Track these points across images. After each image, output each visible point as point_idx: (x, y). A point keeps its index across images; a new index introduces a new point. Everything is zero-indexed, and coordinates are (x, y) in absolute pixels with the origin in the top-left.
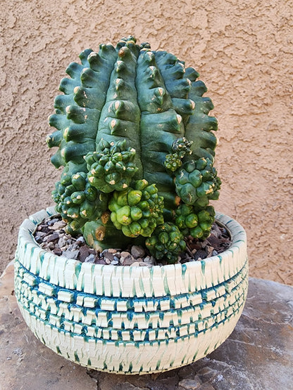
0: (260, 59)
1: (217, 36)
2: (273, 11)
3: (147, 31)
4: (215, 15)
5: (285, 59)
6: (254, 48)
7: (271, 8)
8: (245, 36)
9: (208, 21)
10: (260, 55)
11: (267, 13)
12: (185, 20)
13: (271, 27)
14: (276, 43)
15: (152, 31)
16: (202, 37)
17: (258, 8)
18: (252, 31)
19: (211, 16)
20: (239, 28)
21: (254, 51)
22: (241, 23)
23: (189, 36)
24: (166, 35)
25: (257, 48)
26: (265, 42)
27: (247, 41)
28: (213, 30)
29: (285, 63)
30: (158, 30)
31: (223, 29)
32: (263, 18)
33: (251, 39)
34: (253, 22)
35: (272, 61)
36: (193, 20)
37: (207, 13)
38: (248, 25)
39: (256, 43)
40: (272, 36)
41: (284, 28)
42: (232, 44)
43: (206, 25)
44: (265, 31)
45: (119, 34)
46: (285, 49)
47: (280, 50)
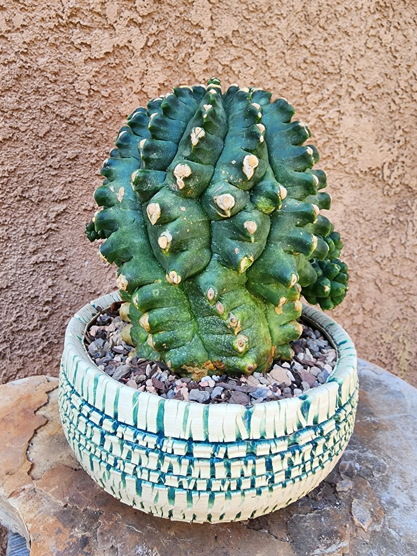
0: (269, 83)
1: (223, 43)
2: (284, 22)
3: (126, 14)
4: (220, 11)
5: (293, 87)
6: (263, 67)
7: (282, 18)
8: (254, 49)
9: (212, 19)
10: (269, 77)
11: (277, 23)
12: (182, 9)
13: (281, 43)
14: (285, 65)
15: (134, 15)
16: (204, 40)
17: (268, 14)
18: (262, 44)
19: (215, 11)
20: (248, 37)
21: (263, 72)
22: (249, 29)
23: (187, 36)
24: (155, 27)
25: (266, 68)
26: (275, 61)
27: (257, 56)
28: (218, 34)
29: (293, 92)
30: (143, 17)
31: (230, 34)
32: (274, 29)
33: (260, 54)
34: (262, 31)
35: (281, 87)
36: (193, 12)
37: (211, 6)
38: (258, 35)
39: (266, 61)
40: (282, 55)
41: (294, 47)
42: (239, 58)
43: (209, 24)
44: (275, 46)
45: (78, 10)
46: (295, 74)
47: (290, 75)
